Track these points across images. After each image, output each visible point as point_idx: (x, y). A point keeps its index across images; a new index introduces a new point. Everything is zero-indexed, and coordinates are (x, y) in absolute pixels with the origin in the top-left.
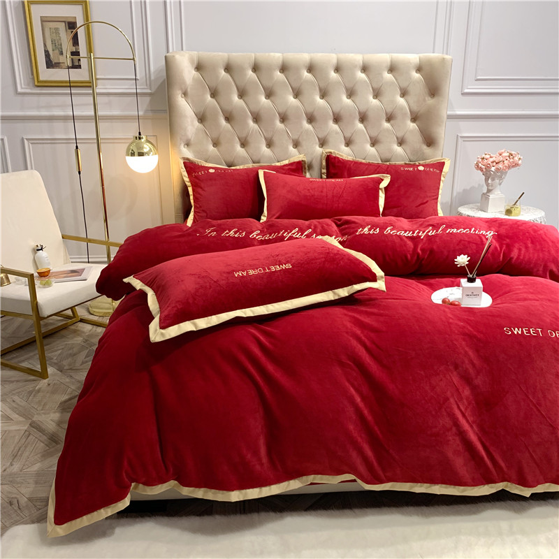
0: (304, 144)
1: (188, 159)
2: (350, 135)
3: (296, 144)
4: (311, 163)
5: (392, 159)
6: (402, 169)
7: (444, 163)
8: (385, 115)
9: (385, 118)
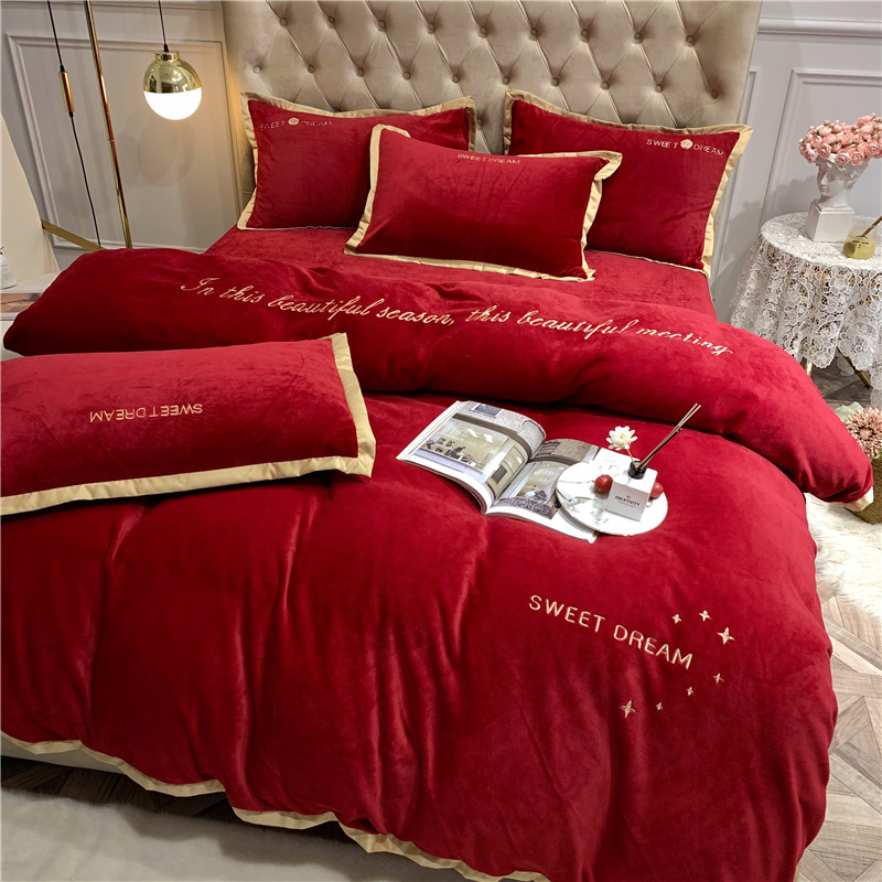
0: (471, 75)
1: (255, 96)
2: (561, 64)
3: (458, 75)
4: (485, 112)
5: (642, 118)
6: (649, 142)
7: (738, 134)
8: (631, 28)
9: (631, 32)
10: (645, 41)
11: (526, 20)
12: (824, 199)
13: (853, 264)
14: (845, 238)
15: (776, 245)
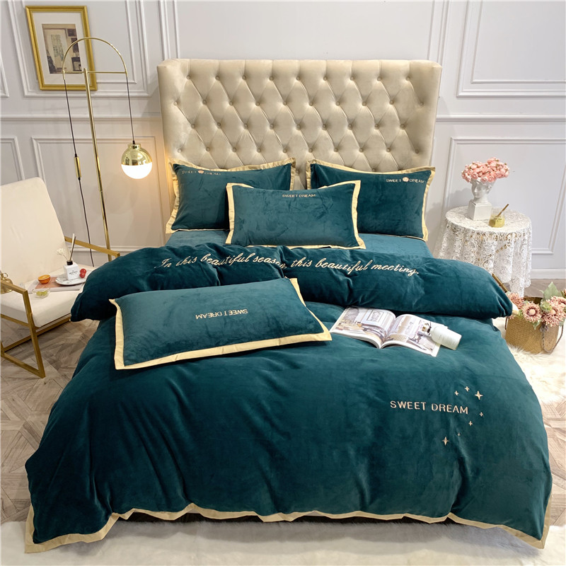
0: (294, 149)
2: (339, 141)
3: (286, 149)
8: (373, 122)
9: (374, 124)
10: (381, 128)
11: (320, 120)
12: (476, 199)
13: (496, 230)
14: (489, 218)
15: (456, 223)
